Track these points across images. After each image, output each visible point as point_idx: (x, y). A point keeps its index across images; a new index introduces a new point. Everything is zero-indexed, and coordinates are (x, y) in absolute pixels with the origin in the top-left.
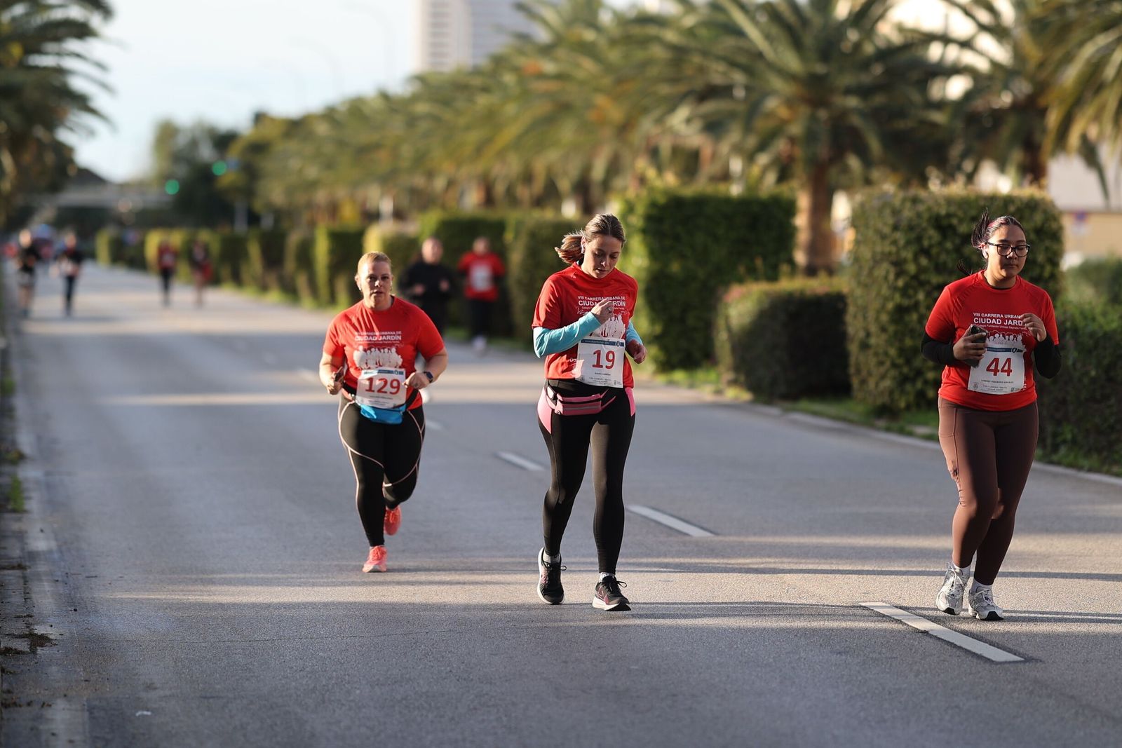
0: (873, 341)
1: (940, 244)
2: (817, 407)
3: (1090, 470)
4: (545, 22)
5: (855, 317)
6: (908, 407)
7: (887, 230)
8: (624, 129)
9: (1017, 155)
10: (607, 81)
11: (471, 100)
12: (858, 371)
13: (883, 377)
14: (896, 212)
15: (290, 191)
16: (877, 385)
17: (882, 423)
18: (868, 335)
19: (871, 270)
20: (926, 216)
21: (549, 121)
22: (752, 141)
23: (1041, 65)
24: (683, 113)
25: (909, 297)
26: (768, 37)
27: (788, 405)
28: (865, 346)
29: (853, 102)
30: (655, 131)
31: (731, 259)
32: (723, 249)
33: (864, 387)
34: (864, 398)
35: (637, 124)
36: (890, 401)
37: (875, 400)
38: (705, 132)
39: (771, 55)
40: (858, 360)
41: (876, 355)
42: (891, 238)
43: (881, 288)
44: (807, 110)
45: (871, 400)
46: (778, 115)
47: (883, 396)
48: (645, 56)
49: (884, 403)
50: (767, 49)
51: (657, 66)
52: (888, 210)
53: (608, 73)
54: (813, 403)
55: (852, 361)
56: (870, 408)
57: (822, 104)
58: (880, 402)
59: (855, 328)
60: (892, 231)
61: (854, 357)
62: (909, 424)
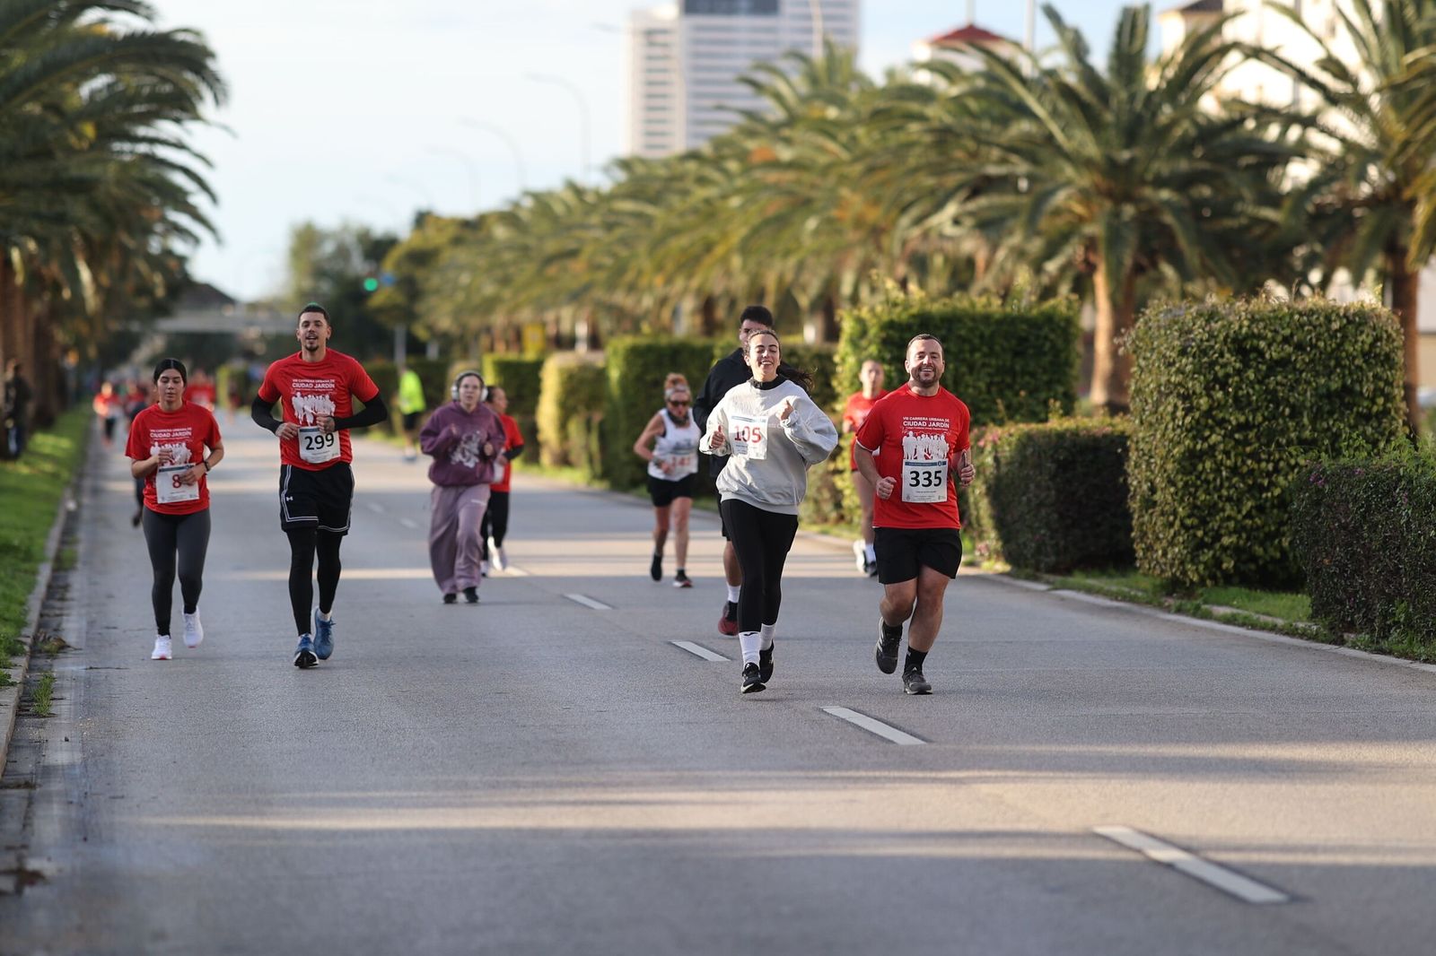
0: (1158, 497)
1: (1238, 372)
2: (1091, 582)
3: (1426, 661)
4: (778, 97)
5: (1137, 466)
6: (1202, 582)
8: (876, 233)
9: (1379, 260)
10: (858, 168)
11: (685, 193)
12: (1144, 535)
13: (1172, 544)
14: (1185, 332)
15: (457, 313)
16: (1165, 554)
17: (1170, 601)
18: (1153, 490)
19: (1157, 404)
20: (1221, 337)
21: (780, 222)
22: (1036, 245)
23: (1406, 144)
24: (951, 209)
25: (1205, 439)
26: (1055, 113)
27: (1059, 579)
28: (1149, 504)
29: (1165, 194)
30: (916, 232)
31: (989, 391)
32: (979, 380)
33: (1149, 554)
34: (1150, 568)
35: (894, 223)
36: (1181, 573)
37: (1163, 571)
38: (977, 233)
39: (1060, 137)
40: (1141, 520)
41: (1163, 514)
42: (1177, 365)
43: (1166, 428)
44: (1108, 205)
45: (1158, 571)
46: (1070, 211)
47: (1172, 566)
48: (902, 137)
49: (1174, 575)
50: (1054, 128)
51: (917, 151)
52: (1176, 327)
53: (856, 160)
54: (1087, 577)
55: (1134, 522)
56: (1158, 582)
57: (1129, 198)
58: (1169, 574)
59: (1136, 478)
60: (1178, 355)
61: (1136, 516)
62: (1206, 602)
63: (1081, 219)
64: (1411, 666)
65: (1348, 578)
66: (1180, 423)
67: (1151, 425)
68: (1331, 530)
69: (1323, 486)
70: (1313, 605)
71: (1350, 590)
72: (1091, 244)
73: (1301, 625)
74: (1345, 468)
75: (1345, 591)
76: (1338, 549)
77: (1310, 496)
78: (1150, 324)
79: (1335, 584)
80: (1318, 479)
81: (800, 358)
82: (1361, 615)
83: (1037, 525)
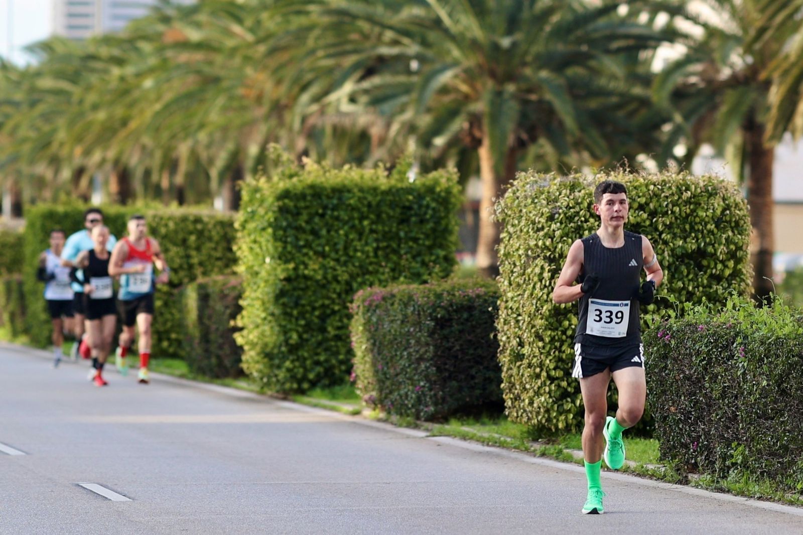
0: (526, 350)
2: (466, 429)
3: (759, 498)
7: (543, 220)
8: (279, 109)
10: (262, 49)
11: (103, 72)
12: (512, 386)
13: (538, 393)
14: (552, 200)
16: (531, 403)
17: (538, 447)
18: (521, 344)
19: (525, 267)
21: (193, 97)
22: (426, 121)
23: (762, 31)
24: (348, 87)
27: (436, 427)
28: (518, 357)
30: (315, 108)
31: (376, 256)
32: (367, 244)
33: (517, 403)
34: (517, 417)
35: (295, 98)
36: (546, 421)
37: (529, 419)
38: (371, 109)
39: (447, 21)
40: (510, 372)
41: (530, 366)
42: (546, 230)
43: (534, 287)
44: (490, 84)
45: (525, 419)
46: (456, 90)
47: (538, 413)
48: (303, 21)
49: (540, 422)
50: (443, 14)
51: (316, 32)
52: (543, 196)
53: (259, 41)
54: (463, 425)
55: (503, 375)
56: (525, 429)
57: (510, 77)
58: (535, 421)
59: (505, 334)
60: (547, 221)
61: (505, 369)
62: (567, 448)
63: (467, 98)
64: (746, 503)
65: (692, 424)
66: (547, 284)
67: (519, 285)
68: (677, 381)
69: (670, 341)
70: (661, 449)
71: (694, 434)
72: (475, 120)
73: (650, 467)
74: (689, 325)
75: (689, 436)
76: (683, 398)
77: (658, 349)
78: (518, 194)
79: (681, 430)
80: (665, 335)
81: (206, 224)
82: (704, 458)
83: (416, 377)
